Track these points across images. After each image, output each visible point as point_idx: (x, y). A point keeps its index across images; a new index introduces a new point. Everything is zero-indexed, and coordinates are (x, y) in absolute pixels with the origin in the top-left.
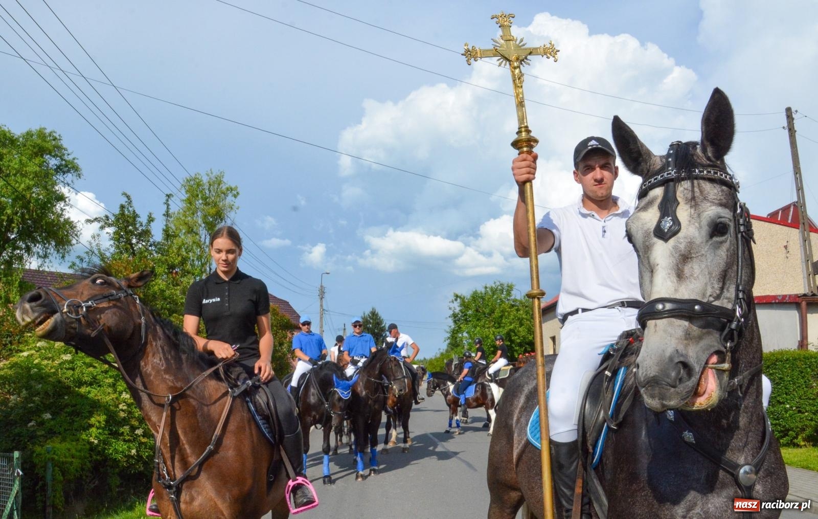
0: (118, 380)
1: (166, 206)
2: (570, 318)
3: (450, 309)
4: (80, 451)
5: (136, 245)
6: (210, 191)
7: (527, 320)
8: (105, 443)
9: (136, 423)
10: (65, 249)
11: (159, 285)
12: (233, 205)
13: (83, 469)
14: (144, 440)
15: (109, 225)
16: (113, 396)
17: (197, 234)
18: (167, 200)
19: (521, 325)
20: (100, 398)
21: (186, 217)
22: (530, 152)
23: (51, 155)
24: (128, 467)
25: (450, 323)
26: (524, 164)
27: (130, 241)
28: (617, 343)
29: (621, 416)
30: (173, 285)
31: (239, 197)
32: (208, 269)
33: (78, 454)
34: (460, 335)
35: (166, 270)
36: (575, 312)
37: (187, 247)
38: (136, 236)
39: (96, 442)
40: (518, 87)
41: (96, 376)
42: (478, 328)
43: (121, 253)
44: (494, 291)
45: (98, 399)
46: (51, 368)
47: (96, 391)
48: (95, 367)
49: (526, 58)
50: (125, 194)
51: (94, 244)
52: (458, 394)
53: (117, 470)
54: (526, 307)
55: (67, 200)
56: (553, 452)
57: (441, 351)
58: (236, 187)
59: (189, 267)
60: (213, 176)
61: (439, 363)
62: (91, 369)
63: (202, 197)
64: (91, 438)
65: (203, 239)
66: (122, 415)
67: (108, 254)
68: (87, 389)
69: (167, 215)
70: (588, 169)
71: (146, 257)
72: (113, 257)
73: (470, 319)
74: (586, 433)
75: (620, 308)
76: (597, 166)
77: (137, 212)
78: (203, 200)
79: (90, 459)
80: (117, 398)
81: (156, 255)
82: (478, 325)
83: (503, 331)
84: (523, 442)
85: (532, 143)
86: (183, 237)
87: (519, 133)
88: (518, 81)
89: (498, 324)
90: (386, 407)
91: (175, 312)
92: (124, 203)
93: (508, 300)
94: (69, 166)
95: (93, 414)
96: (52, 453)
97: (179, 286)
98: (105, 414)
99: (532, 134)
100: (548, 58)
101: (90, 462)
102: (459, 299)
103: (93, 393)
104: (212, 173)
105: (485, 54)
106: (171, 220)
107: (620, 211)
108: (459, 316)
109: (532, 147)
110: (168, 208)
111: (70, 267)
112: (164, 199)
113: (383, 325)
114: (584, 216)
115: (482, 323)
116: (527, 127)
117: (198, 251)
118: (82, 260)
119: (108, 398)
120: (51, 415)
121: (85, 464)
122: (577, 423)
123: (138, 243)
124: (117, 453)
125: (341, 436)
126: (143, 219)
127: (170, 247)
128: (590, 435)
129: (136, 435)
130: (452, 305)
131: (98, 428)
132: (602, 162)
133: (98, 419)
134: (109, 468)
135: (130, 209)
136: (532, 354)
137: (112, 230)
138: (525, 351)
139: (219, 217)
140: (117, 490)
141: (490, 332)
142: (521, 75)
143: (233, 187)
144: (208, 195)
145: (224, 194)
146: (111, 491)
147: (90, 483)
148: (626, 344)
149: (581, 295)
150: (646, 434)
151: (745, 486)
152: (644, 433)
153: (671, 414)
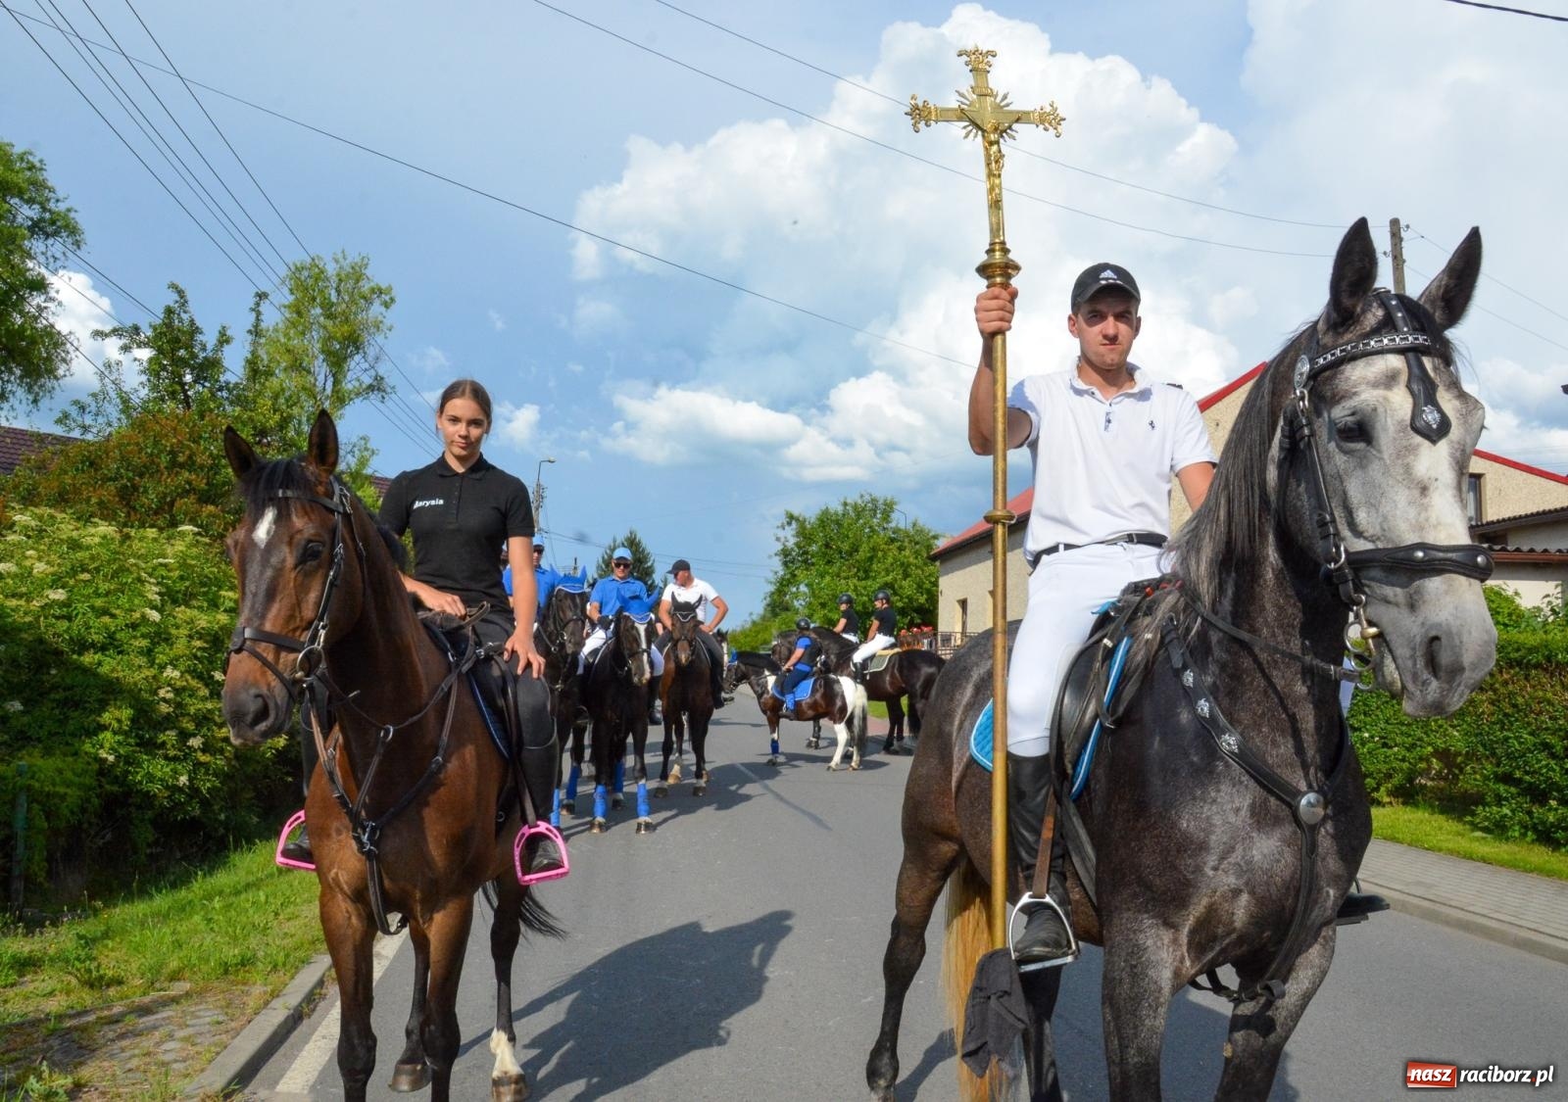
0: (158, 643)
1: (254, 315)
2: (1045, 558)
3: (778, 539)
4: (80, 774)
5: (191, 387)
6: (338, 292)
7: (917, 567)
8: (128, 763)
9: (191, 726)
10: (42, 386)
12: (381, 322)
13: (84, 811)
14: (203, 758)
15: (141, 345)
16: (148, 673)
17: (309, 372)
18: (258, 304)
19: (906, 575)
20: (121, 674)
21: (289, 339)
22: (1006, 286)
23: (21, 198)
24: (172, 809)
25: (777, 565)
26: (994, 303)
27: (181, 376)
28: (1119, 601)
29: (1121, 709)
31: (393, 306)
33: (77, 779)
34: (794, 589)
36: (1054, 549)
37: (291, 397)
38: (193, 369)
39: (111, 758)
40: (994, 175)
41: (114, 633)
42: (828, 578)
43: (162, 399)
44: (859, 512)
45: (117, 679)
46: (26, 613)
47: (114, 663)
48: (113, 616)
49: (1010, 128)
50: (174, 287)
51: (108, 381)
52: (782, 694)
53: (149, 814)
54: (917, 543)
55: (50, 290)
56: (1010, 771)
57: (755, 617)
58: (390, 289)
59: (291, 434)
60: (346, 264)
61: (748, 639)
62: (106, 619)
63: (322, 303)
64: (101, 751)
65: (320, 384)
66: (164, 708)
67: (135, 400)
68: (96, 657)
69: (256, 332)
70: (1096, 316)
71: (210, 410)
72: (145, 407)
73: (814, 560)
74: (1063, 744)
75: (1125, 545)
76: (1110, 313)
77: (198, 323)
78: (322, 308)
79: (98, 791)
80: (154, 677)
81: (229, 409)
82: (828, 573)
84: (965, 760)
85: (1010, 271)
86: (282, 376)
87: (990, 251)
88: (994, 165)
89: (865, 572)
92: (172, 304)
93: (884, 529)
94: (59, 224)
95: (108, 704)
96: (29, 775)
98: (131, 707)
99: (1011, 256)
100: (1046, 129)
101: (98, 796)
102: (794, 525)
103: (108, 665)
104: (345, 258)
105: (945, 115)
106: (263, 340)
107: (1136, 390)
108: (794, 554)
110: (258, 319)
111: (57, 421)
112: (251, 301)
113: (649, 564)
114: (1079, 392)
115: (835, 569)
116: (1003, 243)
117: (310, 405)
118: (82, 409)
119: (138, 676)
120: (23, 703)
121: (88, 800)
122: (1049, 726)
123: (195, 382)
124: (151, 782)
126: (209, 338)
127: (260, 393)
128: (1069, 747)
129: (189, 747)
130: (781, 534)
131: (115, 733)
132: (1120, 308)
133: (117, 715)
134: (133, 809)
135: (184, 316)
136: (925, 629)
137: (145, 354)
138: (911, 625)
139: (353, 342)
140: (148, 851)
141: (849, 586)
142: (1001, 155)
143: (383, 287)
144: (334, 299)
145: (365, 298)
146: (135, 853)
147: (97, 834)
148: (1138, 599)
149: (1064, 522)
150: (1161, 740)
151: (1308, 825)
152: (1158, 738)
153: (1204, 707)
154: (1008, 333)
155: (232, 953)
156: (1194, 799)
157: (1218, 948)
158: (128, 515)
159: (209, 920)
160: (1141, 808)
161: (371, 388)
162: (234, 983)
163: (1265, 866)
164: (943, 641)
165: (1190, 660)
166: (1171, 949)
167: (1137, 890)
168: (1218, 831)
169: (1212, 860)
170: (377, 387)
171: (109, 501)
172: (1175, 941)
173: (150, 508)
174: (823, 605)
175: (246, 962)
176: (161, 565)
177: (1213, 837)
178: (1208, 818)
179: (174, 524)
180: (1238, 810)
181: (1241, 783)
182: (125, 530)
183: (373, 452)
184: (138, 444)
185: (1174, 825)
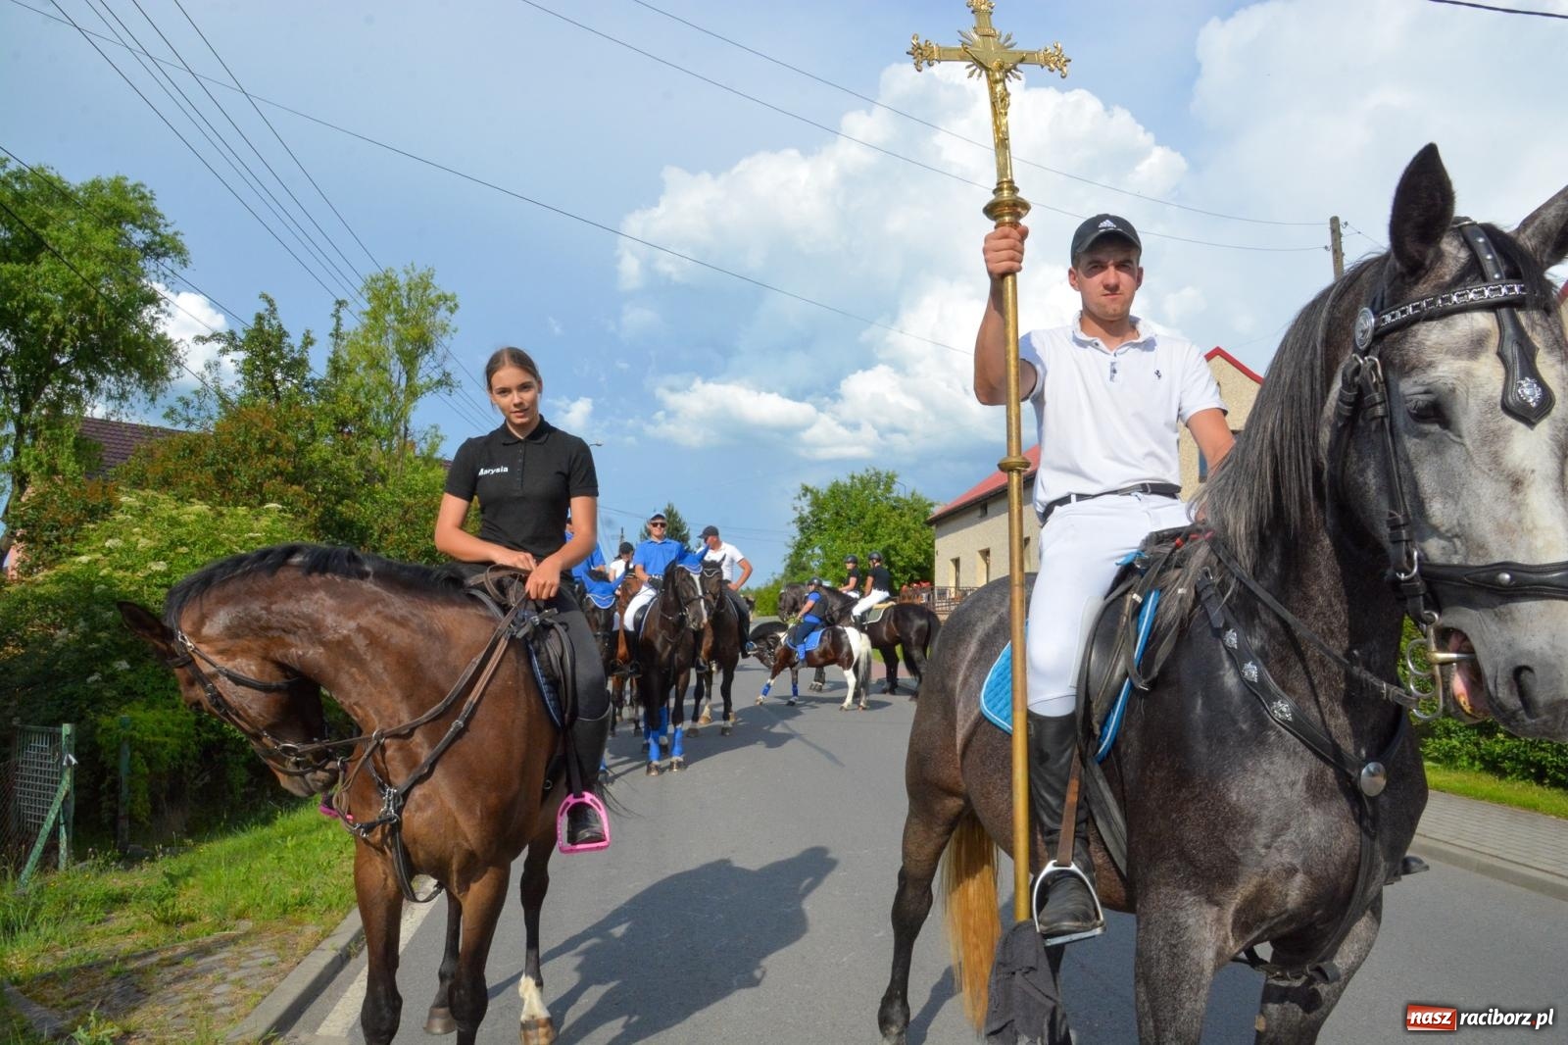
1: (335, 320)
2: (1056, 509)
3: (795, 509)
4: (179, 725)
5: (281, 384)
6: (409, 300)
7: (916, 531)
10: (157, 386)
11: (320, 451)
12: (447, 325)
13: (183, 756)
15: (236, 348)
17: (385, 370)
18: (338, 311)
19: (906, 538)
21: (367, 341)
22: (1015, 225)
23: (134, 224)
25: (794, 531)
26: (1004, 243)
27: (272, 375)
29: (1156, 670)
30: (345, 453)
31: (457, 312)
32: (403, 429)
33: (176, 729)
34: (810, 552)
35: (333, 428)
36: (1064, 500)
37: (369, 391)
38: (282, 367)
40: (1000, 114)
42: (839, 542)
43: (256, 394)
44: (865, 484)
46: (131, 583)
49: (1015, 67)
50: (264, 297)
51: (209, 379)
52: (794, 645)
53: (244, 758)
54: (915, 510)
55: (162, 303)
56: (1032, 732)
57: (776, 576)
58: (454, 297)
59: (370, 424)
60: (415, 275)
63: (395, 310)
65: (395, 380)
67: (233, 397)
69: (337, 335)
70: (1095, 267)
71: (298, 403)
72: (241, 403)
73: (826, 526)
74: (1091, 702)
75: (1140, 495)
76: (1111, 262)
77: (286, 327)
78: (395, 314)
79: (196, 738)
81: (315, 401)
82: (839, 537)
83: (878, 548)
84: (973, 717)
85: (1019, 210)
86: (362, 373)
87: (998, 190)
88: (999, 104)
89: (871, 536)
90: (698, 662)
91: (348, 497)
92: (262, 312)
93: (887, 498)
94: (167, 246)
96: (131, 727)
97: (353, 453)
99: (1019, 195)
100: (1051, 70)
101: (197, 743)
102: (809, 496)
104: (414, 270)
105: (948, 54)
106: (343, 343)
107: (1139, 340)
108: (809, 521)
109: (1019, 216)
110: (338, 324)
111: (166, 416)
112: (332, 308)
113: (685, 530)
114: (1082, 344)
115: (844, 534)
116: (1011, 182)
117: (386, 399)
118: (187, 404)
120: (129, 663)
121: (188, 747)
122: (1075, 684)
123: (284, 379)
125: (621, 708)
126: (295, 340)
127: (340, 389)
128: (1097, 706)
130: (798, 504)
132: (1121, 257)
134: (228, 754)
135: (273, 322)
136: (924, 585)
137: (241, 355)
138: (911, 581)
139: (424, 343)
140: (243, 790)
141: (858, 549)
142: (1006, 95)
143: (449, 294)
144: (405, 306)
145: (433, 305)
146: (232, 792)
147: (196, 778)
148: (1168, 550)
149: (1078, 472)
150: (1203, 704)
151: (1368, 798)
152: (1200, 702)
153: (1252, 671)
154: (1018, 274)
155: (293, 892)
156: (1245, 770)
157: (1264, 927)
158: (223, 495)
159: (280, 859)
160: (1183, 778)
161: (440, 383)
162: (290, 923)
163: (1323, 843)
164: (939, 594)
165: (1231, 619)
166: (1214, 929)
167: (1178, 864)
168: (1272, 807)
169: (1261, 836)
170: (445, 382)
171: (206, 483)
172: (1219, 920)
173: (242, 490)
174: (835, 565)
175: (303, 903)
176: (252, 538)
177: (1266, 813)
178: (1261, 791)
179: (263, 502)
180: (1293, 784)
181: (1296, 753)
182: (219, 508)
183: (442, 439)
184: (231, 433)
185: (1222, 798)
